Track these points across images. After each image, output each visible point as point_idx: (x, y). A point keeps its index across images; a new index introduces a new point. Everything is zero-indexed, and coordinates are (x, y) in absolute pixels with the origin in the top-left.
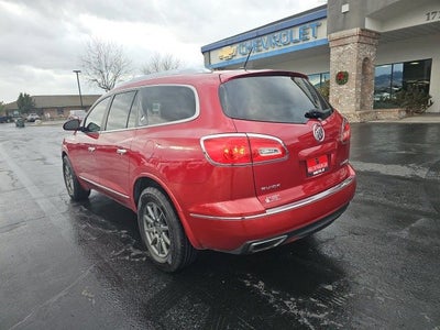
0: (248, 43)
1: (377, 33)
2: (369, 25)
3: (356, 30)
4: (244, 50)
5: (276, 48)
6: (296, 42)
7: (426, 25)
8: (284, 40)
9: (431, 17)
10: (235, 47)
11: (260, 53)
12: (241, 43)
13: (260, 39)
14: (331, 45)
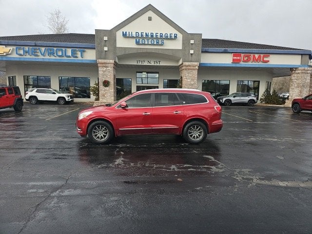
0: (27, 48)
3: (112, 61)
4: (21, 52)
5: (53, 57)
6: (69, 57)
7: (136, 65)
8: (60, 53)
9: (139, 62)
10: (11, 48)
11: (36, 57)
12: (18, 47)
13: (38, 48)
14: (99, 65)
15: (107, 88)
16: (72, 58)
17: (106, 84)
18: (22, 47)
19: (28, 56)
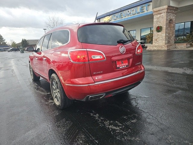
1: (176, 8)
2: (172, 4)
3: (166, 7)
4: (115, 18)
5: (129, 16)
6: (138, 13)
8: (133, 12)
10: (111, 17)
11: (122, 19)
12: (114, 15)
13: (122, 12)
14: (154, 14)
15: (160, 33)
16: (141, 13)
17: (159, 29)
18: (115, 15)
19: (118, 20)
